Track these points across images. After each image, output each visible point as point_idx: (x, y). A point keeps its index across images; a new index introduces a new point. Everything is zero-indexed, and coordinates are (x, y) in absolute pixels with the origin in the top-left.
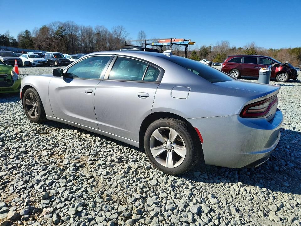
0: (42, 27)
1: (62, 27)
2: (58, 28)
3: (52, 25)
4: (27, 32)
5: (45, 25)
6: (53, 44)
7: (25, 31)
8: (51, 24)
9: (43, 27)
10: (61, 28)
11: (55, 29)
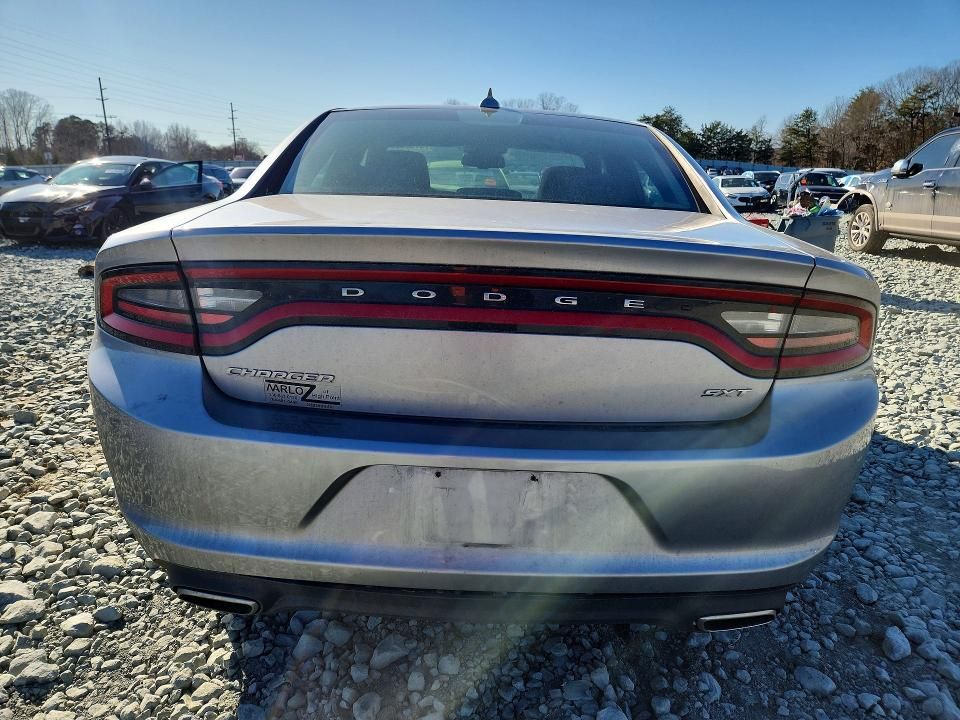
0: (859, 94)
1: (927, 86)
2: (911, 90)
3: (896, 82)
4: (808, 115)
5: (869, 85)
6: (881, 146)
7: (802, 112)
8: (891, 80)
9: (863, 93)
10: (924, 90)
11: (901, 95)
